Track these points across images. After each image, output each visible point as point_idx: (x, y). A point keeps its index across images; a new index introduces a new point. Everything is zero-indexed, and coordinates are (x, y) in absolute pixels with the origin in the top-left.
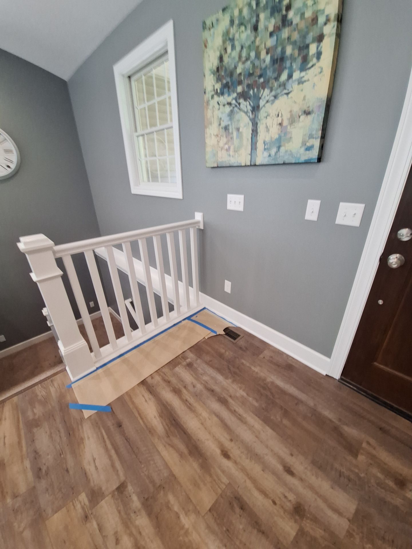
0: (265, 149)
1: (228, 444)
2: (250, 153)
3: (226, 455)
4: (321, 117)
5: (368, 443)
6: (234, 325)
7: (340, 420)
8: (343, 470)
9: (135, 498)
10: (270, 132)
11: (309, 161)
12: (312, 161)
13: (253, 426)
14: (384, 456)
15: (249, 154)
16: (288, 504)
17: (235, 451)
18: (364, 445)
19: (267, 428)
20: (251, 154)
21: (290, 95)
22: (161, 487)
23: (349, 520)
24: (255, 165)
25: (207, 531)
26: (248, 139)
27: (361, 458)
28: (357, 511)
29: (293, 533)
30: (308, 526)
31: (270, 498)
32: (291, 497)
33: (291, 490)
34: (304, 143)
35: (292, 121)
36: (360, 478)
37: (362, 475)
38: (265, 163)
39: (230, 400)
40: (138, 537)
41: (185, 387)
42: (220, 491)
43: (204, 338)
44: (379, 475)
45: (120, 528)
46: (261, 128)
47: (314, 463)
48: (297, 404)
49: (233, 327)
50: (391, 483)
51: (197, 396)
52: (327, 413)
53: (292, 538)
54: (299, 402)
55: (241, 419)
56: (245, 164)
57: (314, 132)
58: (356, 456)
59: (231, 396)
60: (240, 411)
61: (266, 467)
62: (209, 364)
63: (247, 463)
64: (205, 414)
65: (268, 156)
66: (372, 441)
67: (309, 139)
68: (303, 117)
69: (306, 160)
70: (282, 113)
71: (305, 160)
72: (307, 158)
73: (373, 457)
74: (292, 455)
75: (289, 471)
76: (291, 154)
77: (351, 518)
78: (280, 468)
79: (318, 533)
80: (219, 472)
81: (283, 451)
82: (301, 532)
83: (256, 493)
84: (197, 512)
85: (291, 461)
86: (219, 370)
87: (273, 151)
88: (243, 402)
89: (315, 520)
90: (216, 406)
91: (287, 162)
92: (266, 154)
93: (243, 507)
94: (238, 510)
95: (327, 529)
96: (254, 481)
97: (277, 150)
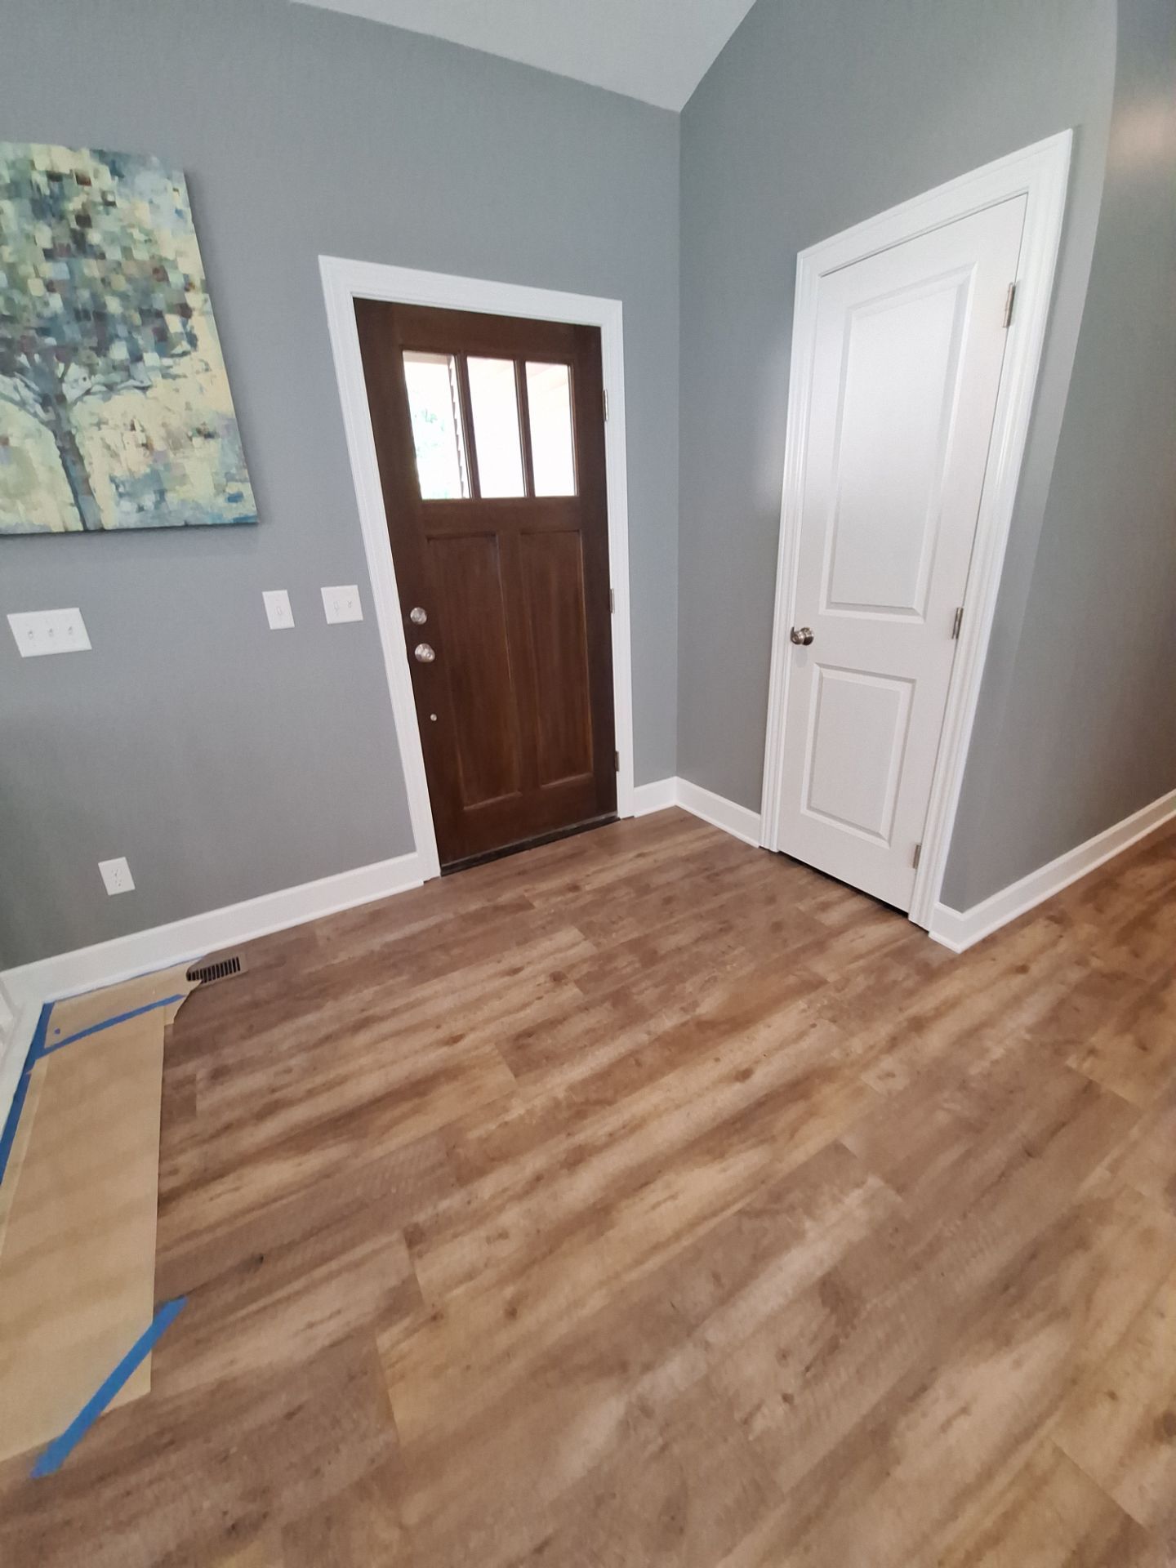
0: (121, 495)
1: (442, 1034)
2: (73, 501)
3: (455, 1039)
4: (237, 446)
5: (526, 891)
6: (193, 960)
7: (489, 900)
8: (540, 923)
9: (444, 1204)
10: (122, 459)
11: (244, 521)
12: (250, 521)
13: (436, 992)
14: (544, 886)
15: (72, 505)
16: (547, 985)
17: (456, 1026)
18: (526, 895)
19: (450, 975)
20: (77, 504)
21: (149, 393)
22: (449, 1154)
23: (585, 940)
24: (102, 530)
25: (539, 1084)
26: (51, 469)
27: (536, 904)
28: (581, 930)
29: (576, 990)
30: (575, 975)
31: (533, 1001)
32: (542, 979)
33: (535, 977)
34: (220, 489)
35: (175, 443)
36: (554, 913)
37: (553, 911)
38: (132, 526)
39: (370, 1012)
40: (510, 1193)
41: (273, 1091)
42: (500, 1058)
43: (166, 1027)
44: (559, 899)
45: (482, 1232)
46: (90, 446)
47: (519, 944)
48: (440, 931)
49: (198, 963)
50: (571, 895)
51: (313, 1069)
52: (474, 907)
53: (581, 993)
54: (439, 927)
55: (411, 1006)
56: (65, 527)
57: (234, 471)
58: (531, 906)
59: (363, 1010)
60: (399, 1002)
61: (498, 994)
62: (252, 1032)
63: (481, 1015)
64: (365, 1060)
65: (135, 510)
66: (528, 886)
67: (228, 481)
68: (198, 441)
69: (237, 519)
70: (142, 423)
71: (234, 519)
72: (237, 516)
73: (540, 895)
74: (499, 962)
75: (515, 971)
76: (197, 507)
77: (584, 937)
78: (507, 979)
79: (585, 969)
80: (474, 1053)
81: (490, 968)
82: (578, 982)
83: (522, 1014)
84: (511, 1095)
85: (504, 965)
86: (288, 1016)
87: (149, 500)
88: (389, 993)
89: (572, 966)
90: (363, 1038)
91: (193, 522)
92: (127, 505)
93: (528, 1034)
94: (530, 1040)
95: (584, 961)
96: (508, 1012)
97: (159, 499)
